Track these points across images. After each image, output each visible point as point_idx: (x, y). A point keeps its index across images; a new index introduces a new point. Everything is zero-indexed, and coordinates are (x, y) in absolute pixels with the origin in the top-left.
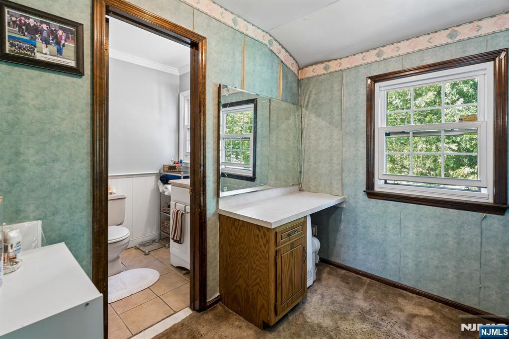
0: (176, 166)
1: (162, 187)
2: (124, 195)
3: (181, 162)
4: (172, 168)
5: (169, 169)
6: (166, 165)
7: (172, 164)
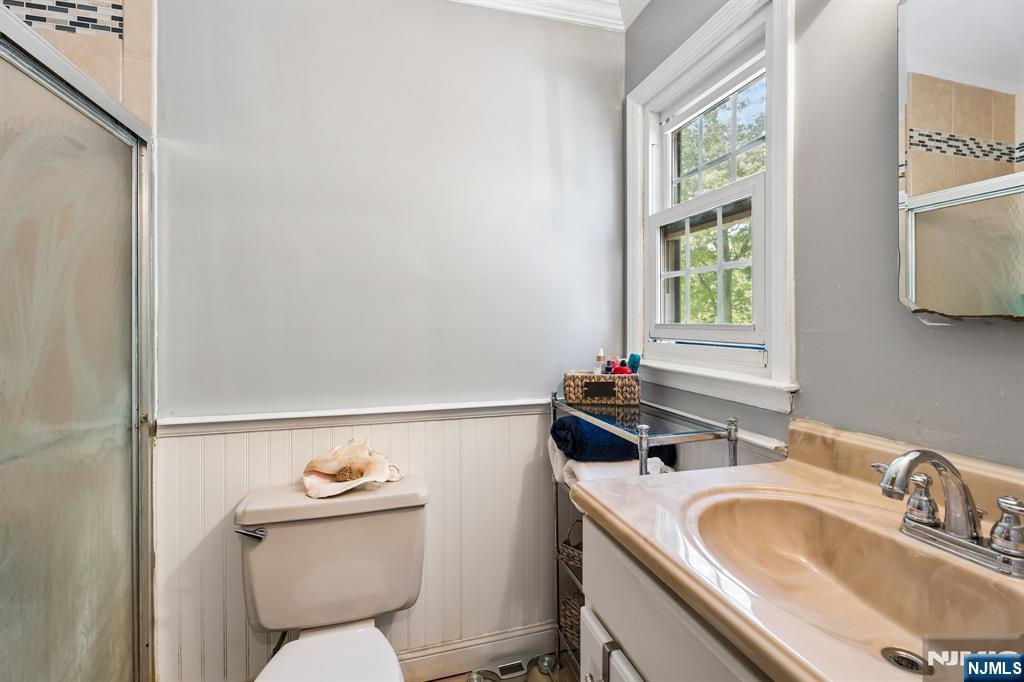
0: (613, 384)
1: (560, 466)
2: (416, 496)
3: (635, 364)
4: (596, 390)
5: (587, 394)
6: (573, 378)
7: (598, 372)
